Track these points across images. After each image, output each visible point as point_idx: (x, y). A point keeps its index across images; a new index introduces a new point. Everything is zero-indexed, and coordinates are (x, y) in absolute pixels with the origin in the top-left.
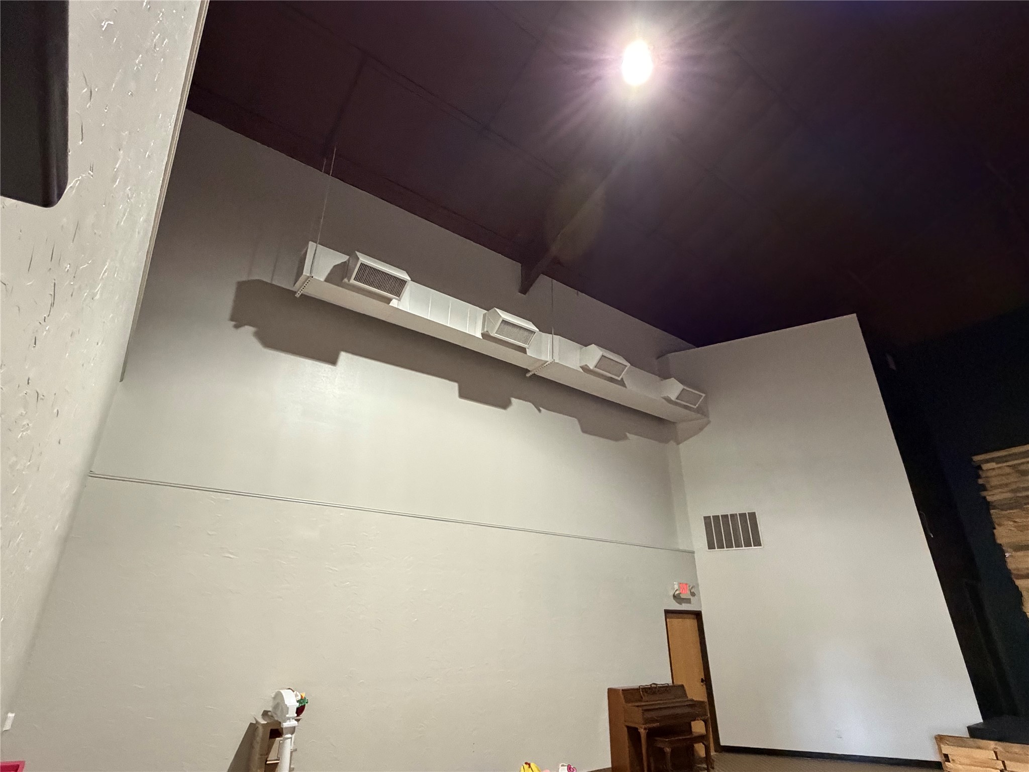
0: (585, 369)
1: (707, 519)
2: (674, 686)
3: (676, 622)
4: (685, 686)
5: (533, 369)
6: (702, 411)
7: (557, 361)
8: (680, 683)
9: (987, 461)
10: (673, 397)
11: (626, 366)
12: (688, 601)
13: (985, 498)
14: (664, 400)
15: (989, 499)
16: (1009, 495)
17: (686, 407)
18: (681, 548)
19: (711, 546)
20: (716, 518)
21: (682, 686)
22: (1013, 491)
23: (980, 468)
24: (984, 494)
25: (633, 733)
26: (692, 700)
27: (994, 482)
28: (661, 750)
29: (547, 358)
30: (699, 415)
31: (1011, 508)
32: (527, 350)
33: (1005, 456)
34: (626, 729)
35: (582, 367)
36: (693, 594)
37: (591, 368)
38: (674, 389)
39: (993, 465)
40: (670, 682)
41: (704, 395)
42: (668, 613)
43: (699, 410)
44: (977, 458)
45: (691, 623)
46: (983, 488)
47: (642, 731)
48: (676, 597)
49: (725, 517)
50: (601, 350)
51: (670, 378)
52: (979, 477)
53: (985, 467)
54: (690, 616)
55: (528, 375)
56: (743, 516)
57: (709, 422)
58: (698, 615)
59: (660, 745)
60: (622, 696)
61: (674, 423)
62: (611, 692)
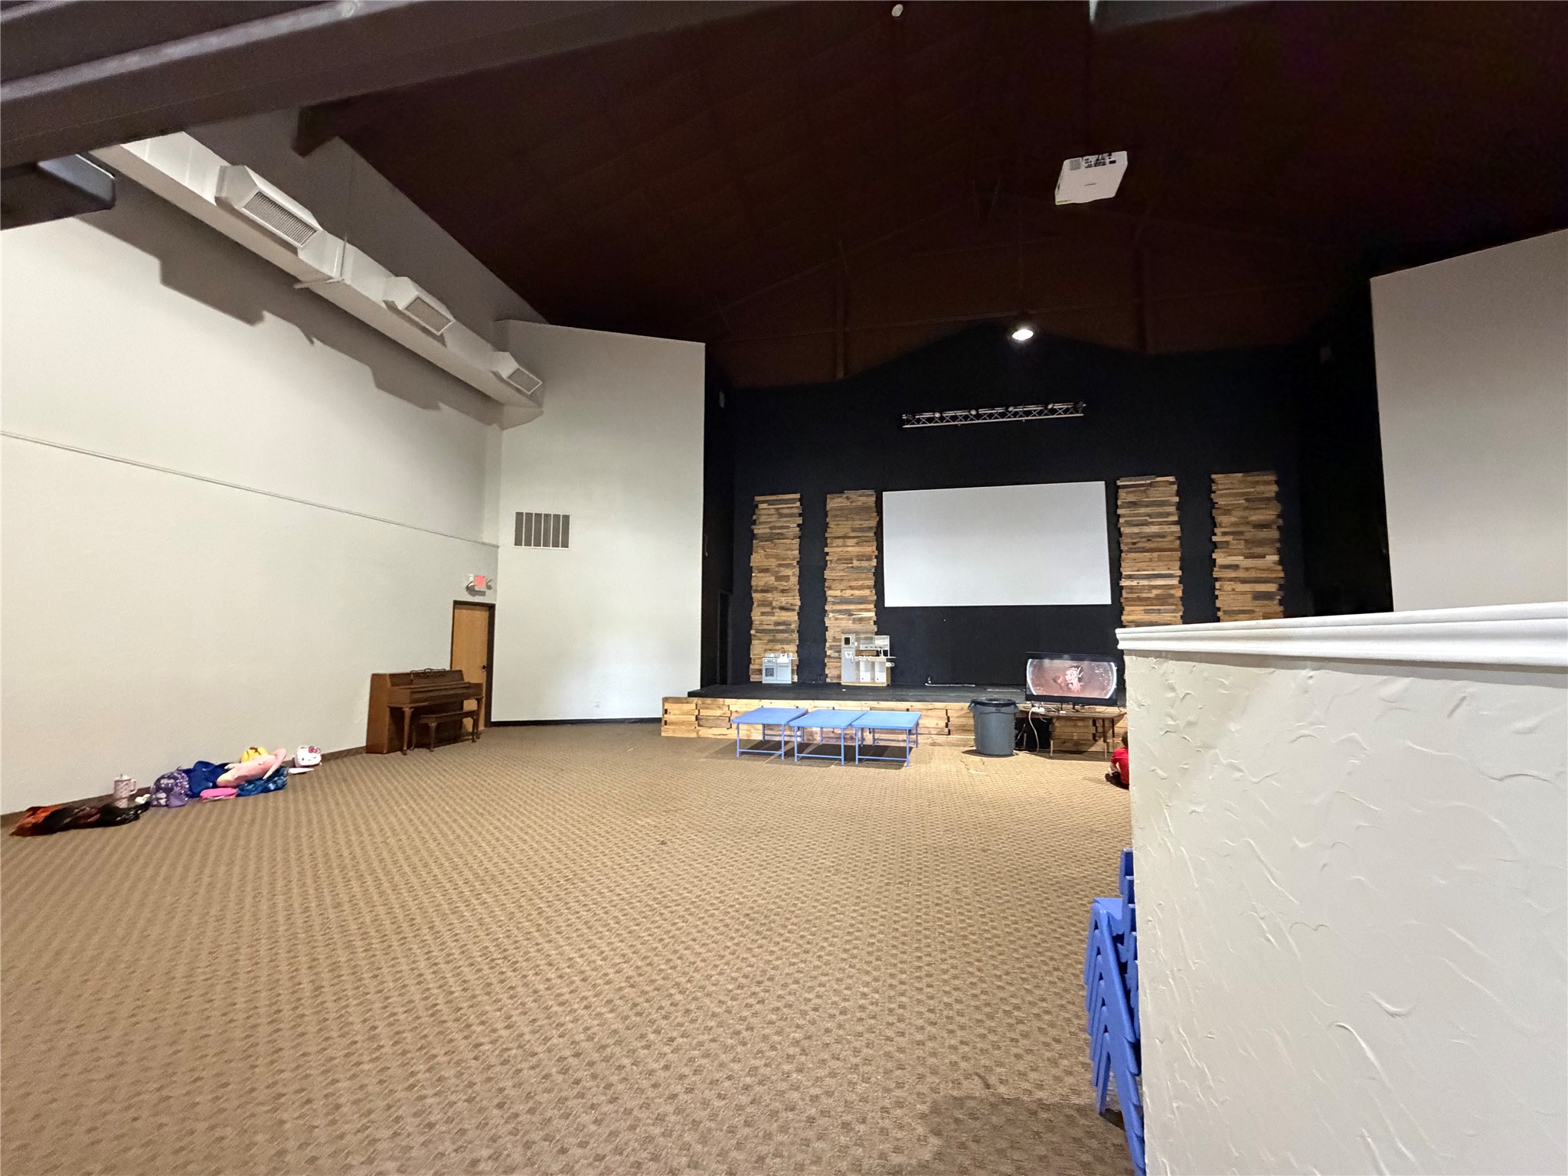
0: (391, 306)
1: (519, 515)
2: (451, 672)
3: (464, 613)
4: (464, 672)
5: (307, 281)
6: (536, 399)
7: (348, 282)
8: (458, 669)
9: (763, 502)
10: (505, 375)
11: (450, 321)
12: (482, 593)
13: (753, 531)
14: (492, 375)
15: (756, 531)
16: (768, 531)
17: (518, 390)
18: (486, 540)
19: (518, 542)
20: (529, 515)
21: (461, 671)
22: (771, 528)
23: (757, 506)
24: (753, 527)
25: (397, 714)
26: (469, 683)
27: (763, 519)
28: (427, 727)
29: (334, 273)
30: (531, 403)
31: (766, 541)
32: (299, 251)
33: (774, 500)
34: (388, 710)
35: (386, 302)
36: (489, 587)
37: (400, 308)
38: (507, 365)
39: (764, 506)
40: (448, 668)
41: (541, 383)
42: (457, 604)
43: (531, 397)
44: (757, 498)
45: (482, 615)
46: (754, 522)
47: (408, 711)
48: (470, 590)
49: (538, 516)
50: (417, 290)
51: (504, 350)
52: (754, 514)
53: (762, 506)
54: (483, 608)
55: (298, 286)
56: (557, 517)
57: (542, 413)
58: (491, 608)
59: (424, 721)
60: (388, 681)
61: (502, 405)
62: (376, 678)
